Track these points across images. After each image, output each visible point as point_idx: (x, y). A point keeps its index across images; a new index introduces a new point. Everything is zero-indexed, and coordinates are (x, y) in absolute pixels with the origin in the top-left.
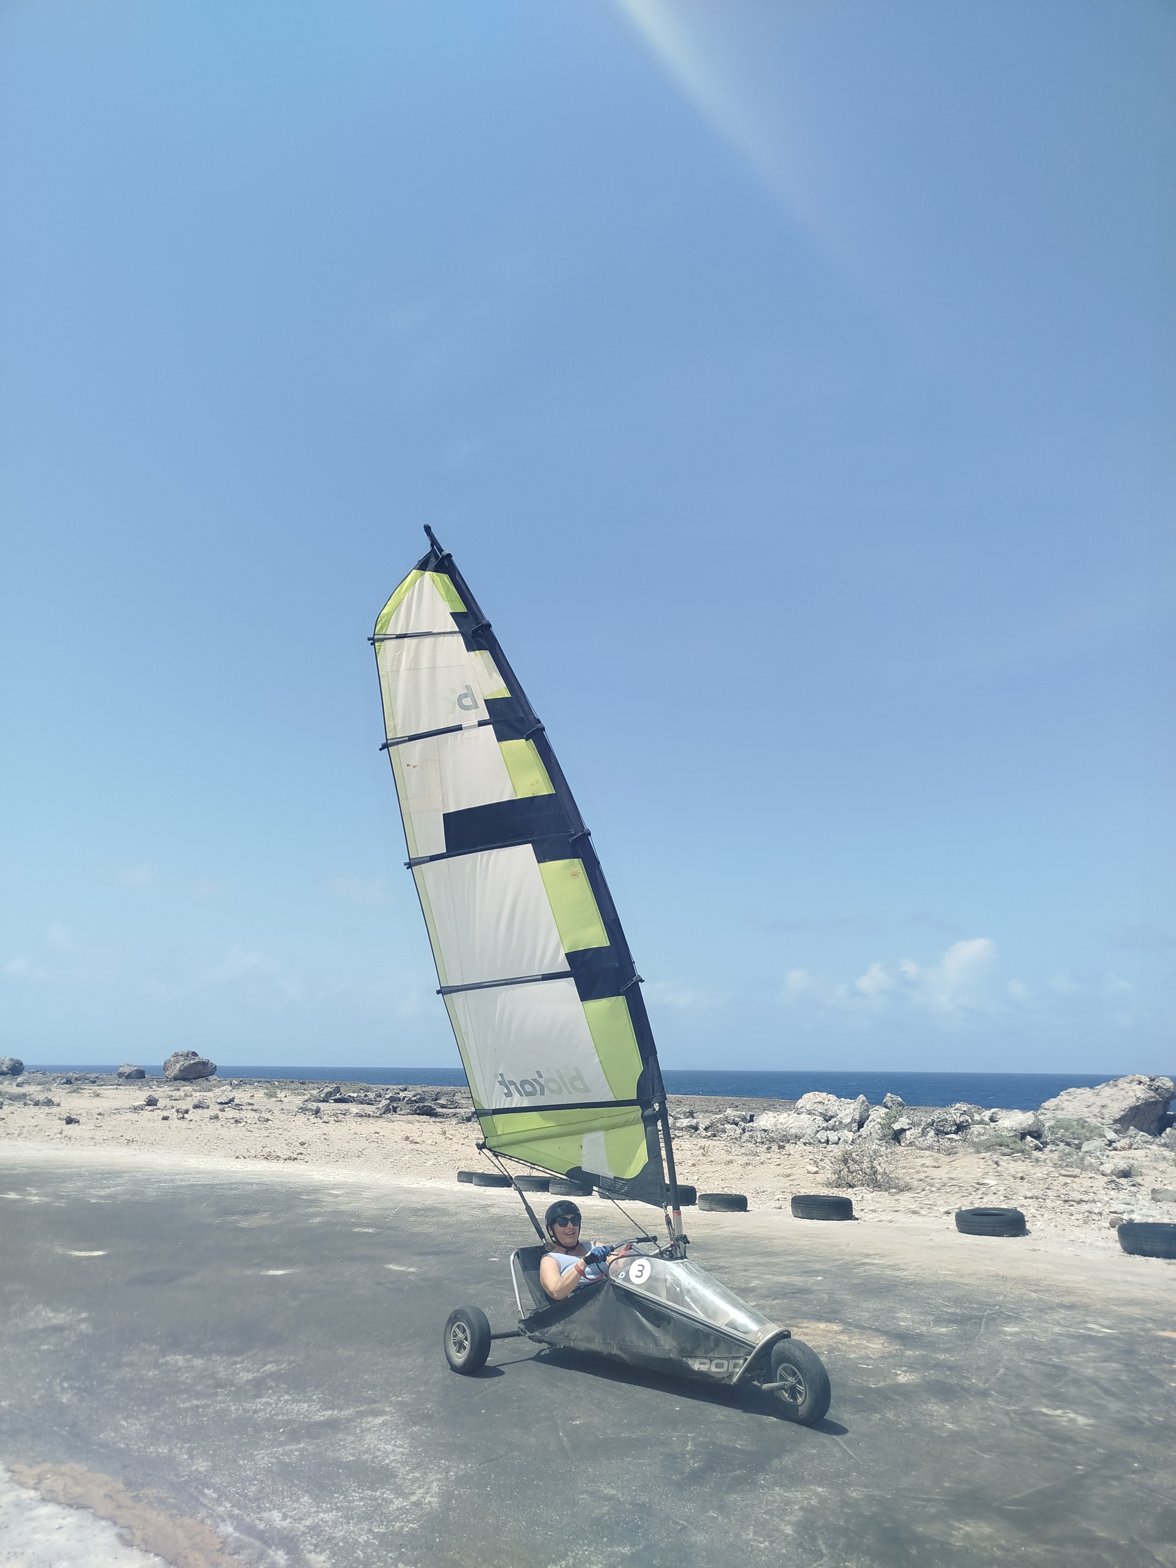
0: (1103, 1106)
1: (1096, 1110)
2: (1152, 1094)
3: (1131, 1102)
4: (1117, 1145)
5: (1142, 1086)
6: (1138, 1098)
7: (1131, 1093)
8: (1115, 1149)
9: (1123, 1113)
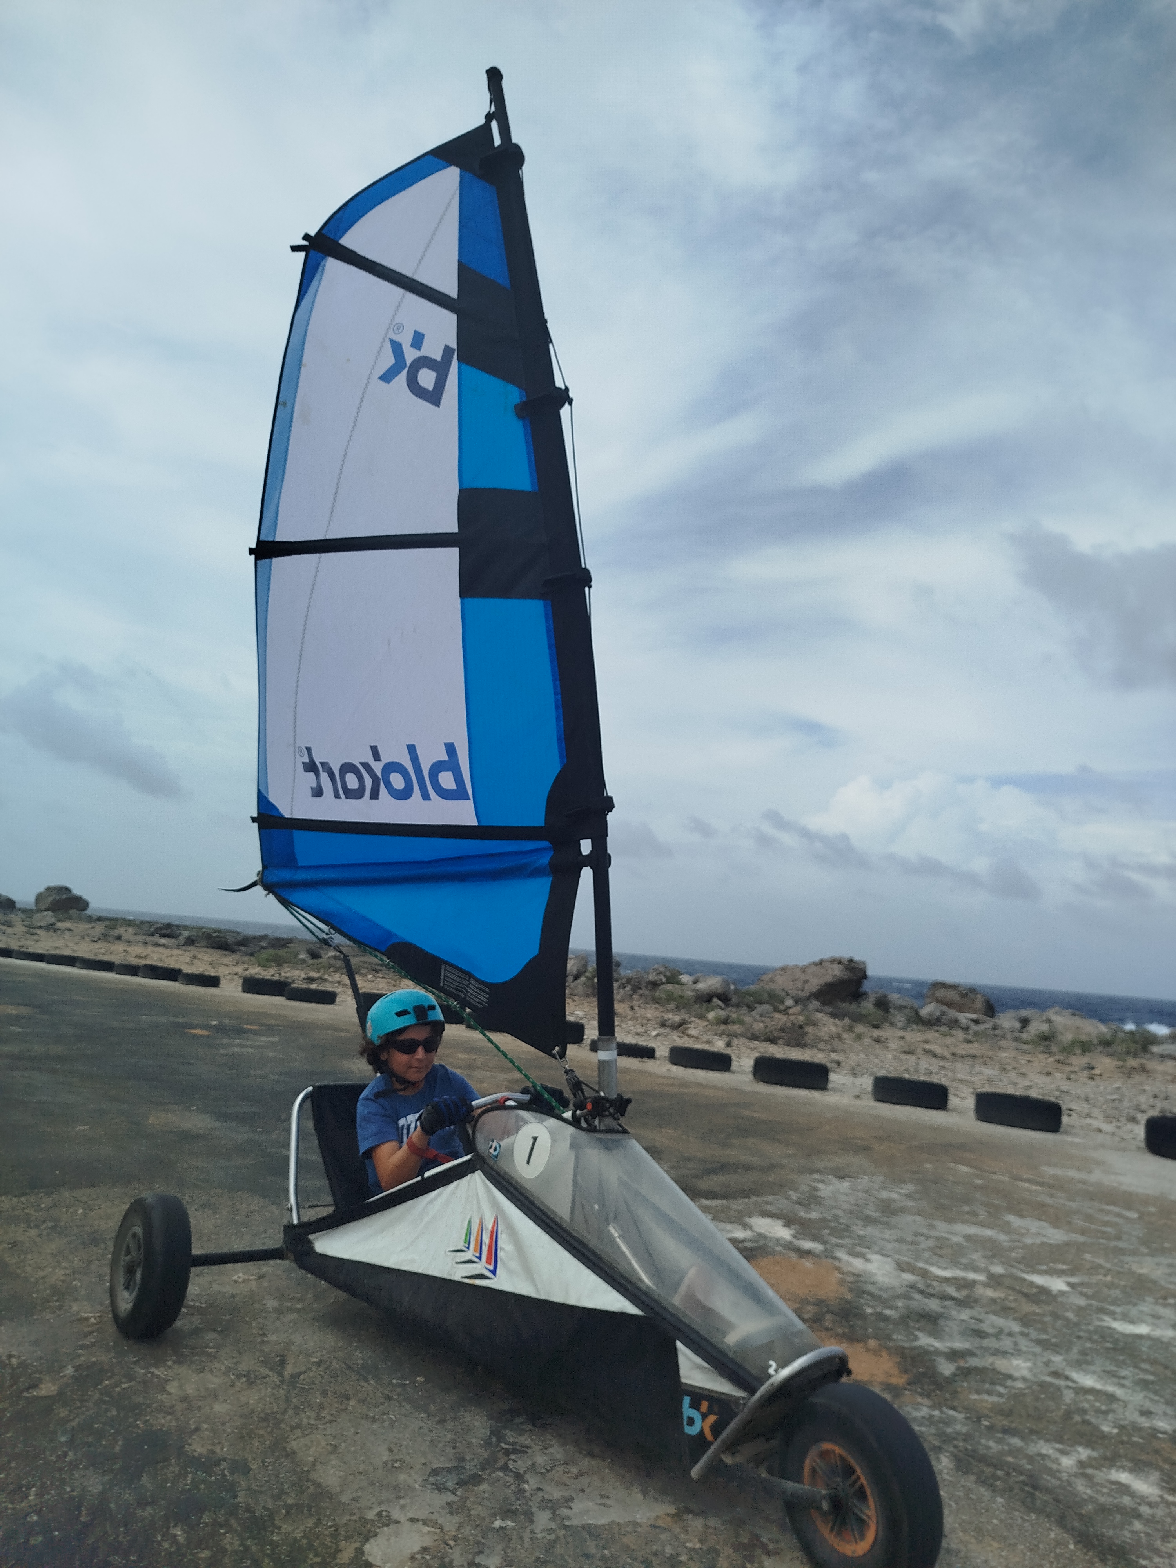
0: (806, 981)
1: (799, 984)
2: (847, 973)
3: (828, 979)
4: (791, 1011)
5: (841, 966)
6: (834, 976)
7: (830, 971)
8: (788, 1014)
9: (819, 987)
